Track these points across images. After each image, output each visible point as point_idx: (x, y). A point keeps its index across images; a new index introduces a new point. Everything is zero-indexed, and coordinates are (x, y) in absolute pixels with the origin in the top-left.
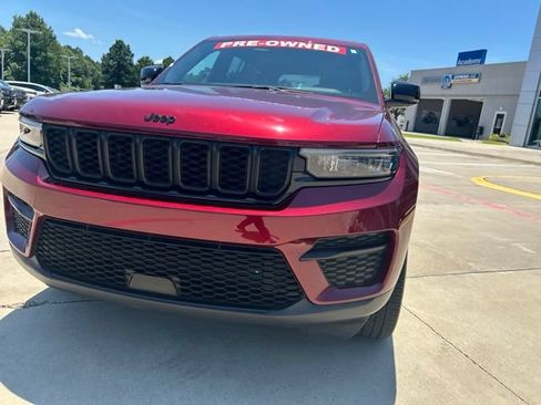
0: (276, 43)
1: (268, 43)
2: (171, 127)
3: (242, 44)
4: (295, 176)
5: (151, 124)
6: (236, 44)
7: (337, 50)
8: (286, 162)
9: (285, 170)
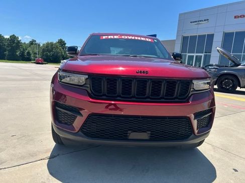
0: (126, 37)
1: (123, 37)
2: (147, 75)
3: (112, 37)
4: (192, 90)
5: (139, 74)
6: (109, 37)
7: (150, 40)
8: (188, 85)
9: (188, 88)
